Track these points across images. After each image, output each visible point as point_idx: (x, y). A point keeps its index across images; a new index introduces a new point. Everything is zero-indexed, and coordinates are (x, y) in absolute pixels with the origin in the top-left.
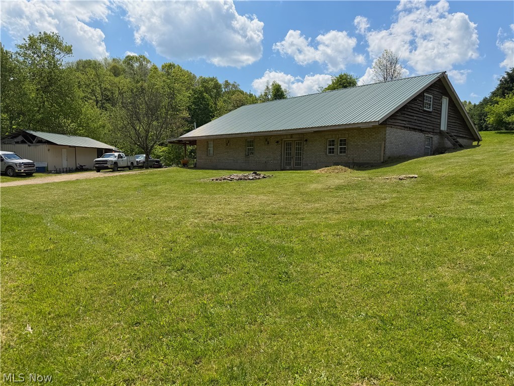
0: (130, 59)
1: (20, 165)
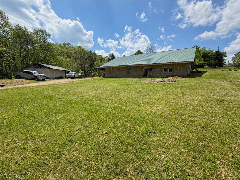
1: (40, 76)
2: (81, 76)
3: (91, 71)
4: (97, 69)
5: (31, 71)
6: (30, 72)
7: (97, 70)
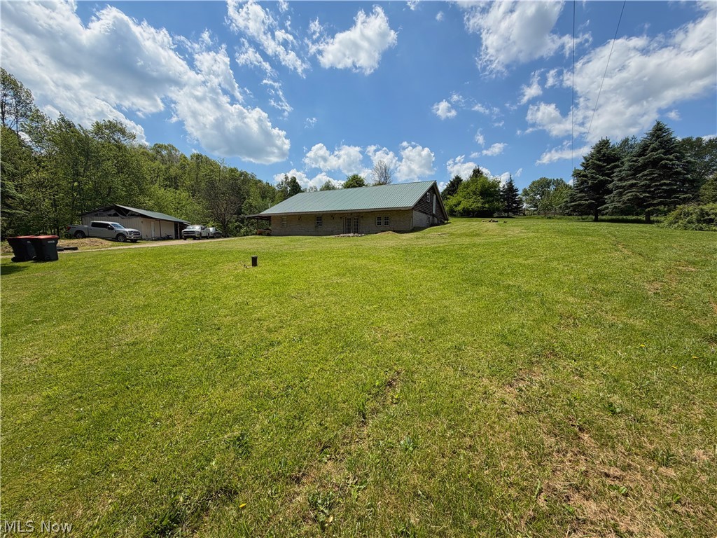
0: (159, 147)
1: (130, 233)
2: (214, 234)
3: (236, 224)
4: (254, 218)
5: (110, 223)
6: (109, 225)
7: (253, 220)
